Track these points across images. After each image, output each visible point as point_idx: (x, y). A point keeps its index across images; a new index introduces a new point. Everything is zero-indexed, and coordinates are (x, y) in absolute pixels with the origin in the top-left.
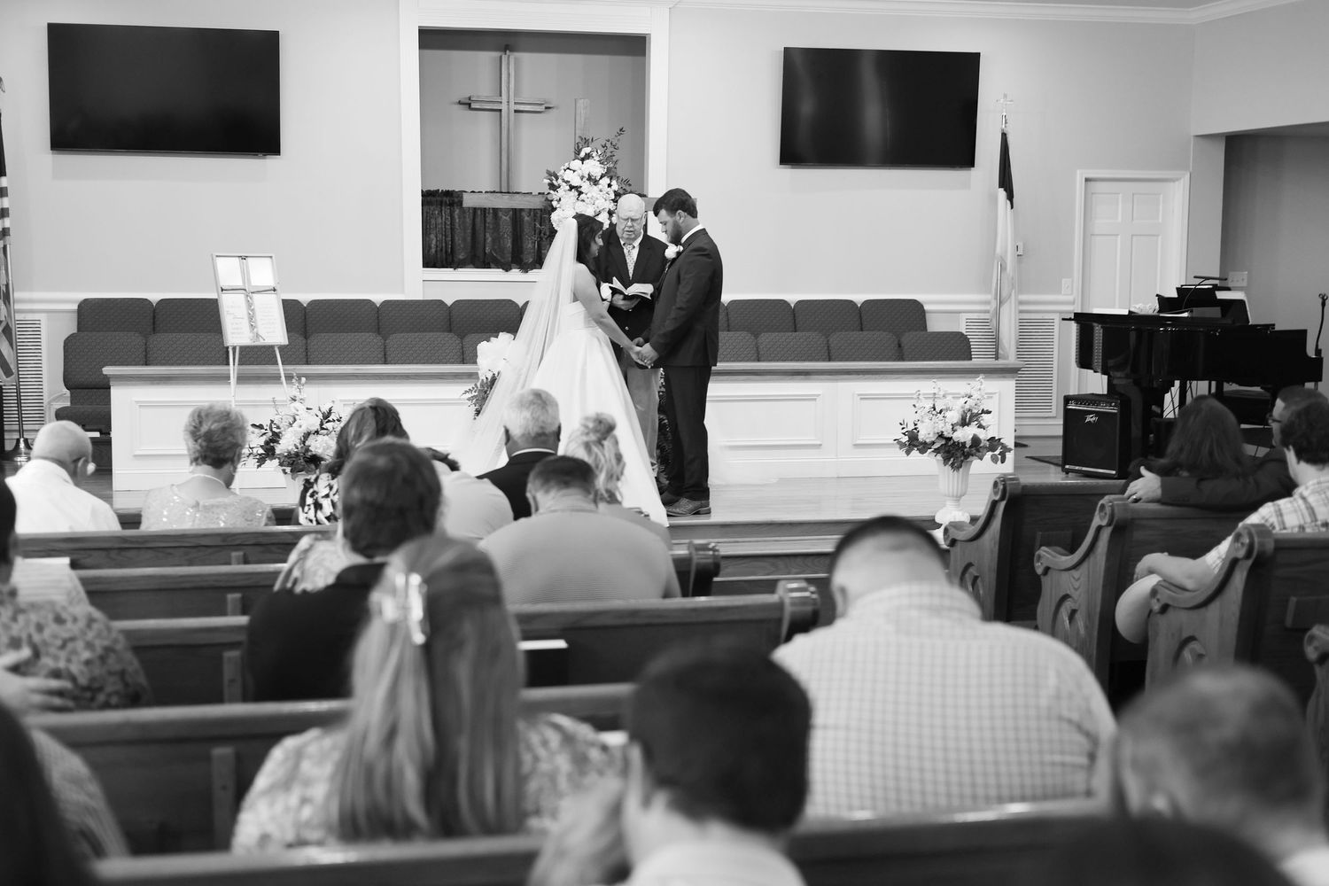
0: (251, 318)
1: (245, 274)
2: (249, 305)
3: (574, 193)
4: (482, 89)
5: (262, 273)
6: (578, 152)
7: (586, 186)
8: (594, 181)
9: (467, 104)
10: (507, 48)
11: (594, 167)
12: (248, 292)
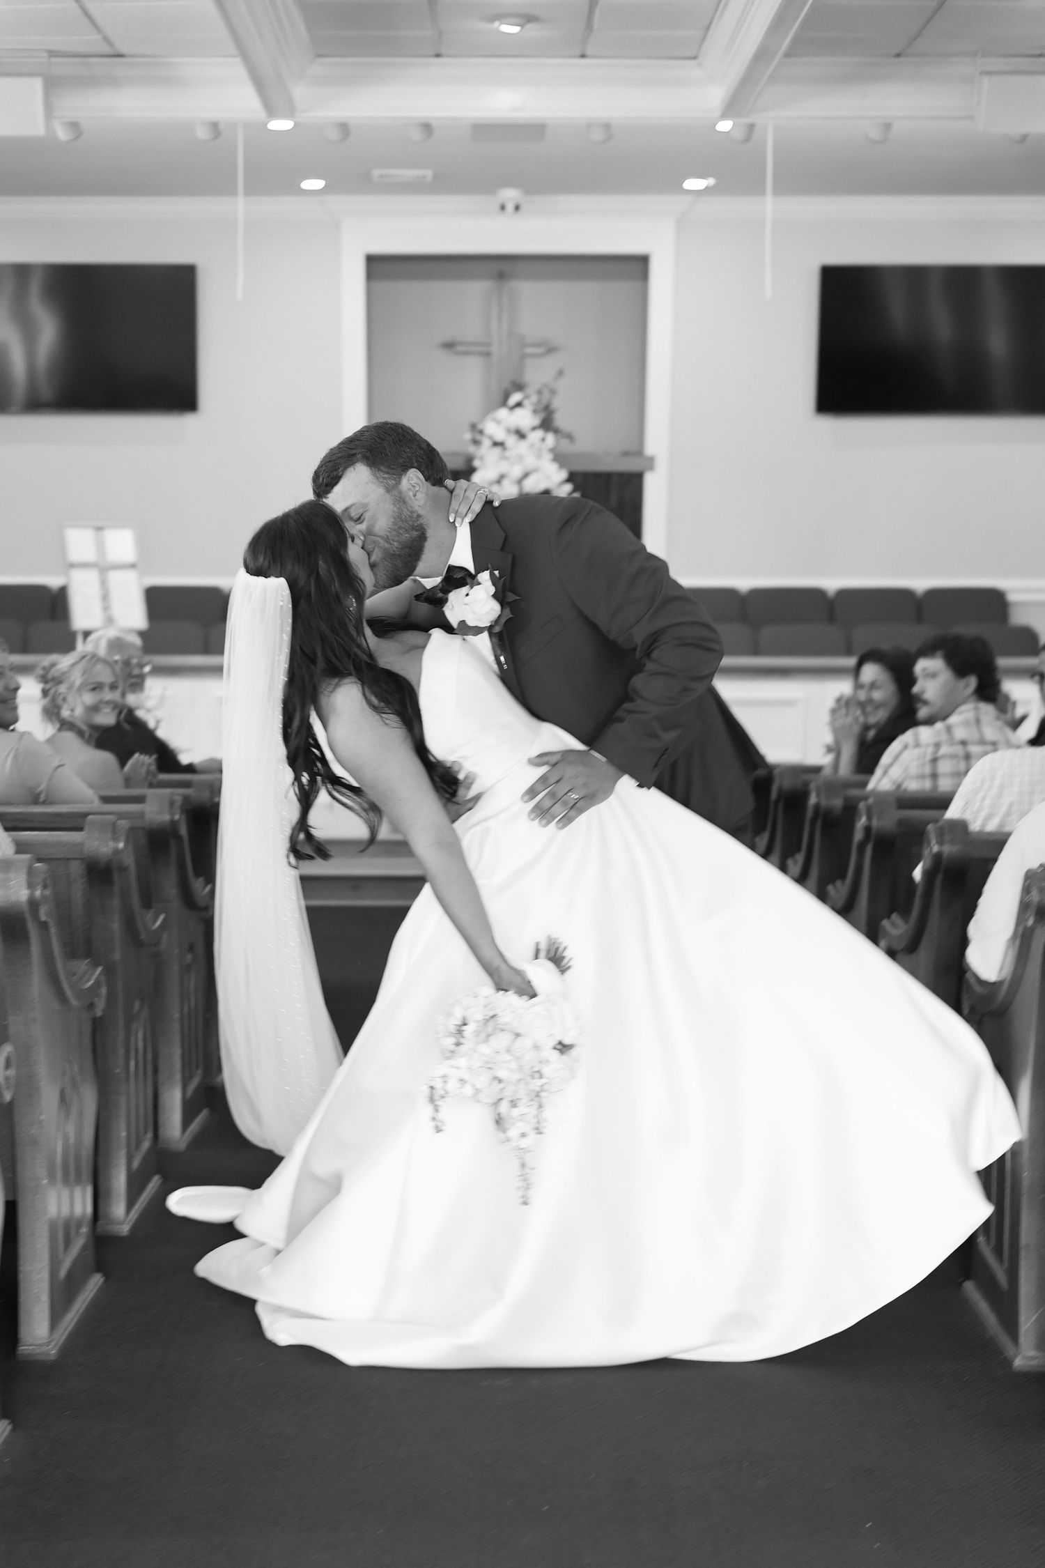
0: (105, 597)
1: (100, 547)
2: (104, 583)
3: (498, 450)
4: (471, 329)
5: (121, 544)
6: (506, 396)
7: (511, 441)
8: (521, 435)
9: (449, 346)
10: (501, 276)
11: (525, 418)
12: (103, 568)
